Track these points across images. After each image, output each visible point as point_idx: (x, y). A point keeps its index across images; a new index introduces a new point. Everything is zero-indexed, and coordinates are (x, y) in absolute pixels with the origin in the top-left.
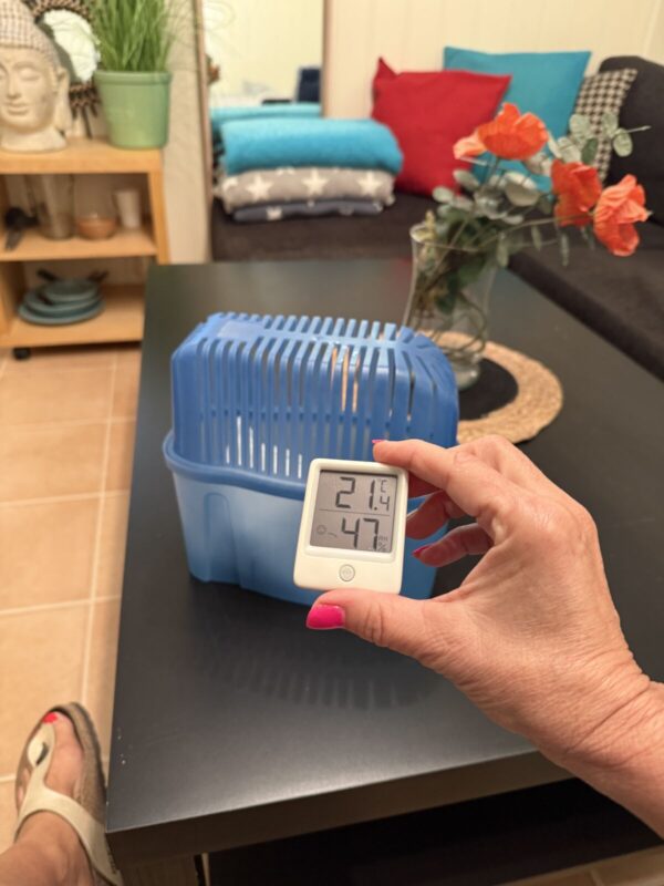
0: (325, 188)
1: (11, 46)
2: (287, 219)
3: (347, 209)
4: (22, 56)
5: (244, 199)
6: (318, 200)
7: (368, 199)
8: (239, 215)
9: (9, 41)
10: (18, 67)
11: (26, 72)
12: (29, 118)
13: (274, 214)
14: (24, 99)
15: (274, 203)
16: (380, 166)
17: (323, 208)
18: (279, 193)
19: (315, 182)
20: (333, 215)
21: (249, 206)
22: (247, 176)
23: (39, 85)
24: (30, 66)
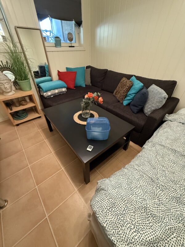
0: (58, 92)
1: (3, 80)
2: (54, 97)
3: (62, 93)
4: (5, 81)
5: (48, 95)
6: (57, 93)
7: (64, 92)
8: (47, 98)
9: (3, 79)
10: (5, 83)
11: (7, 84)
12: (9, 90)
13: (52, 96)
14: (8, 88)
15: (52, 95)
16: (64, 87)
17: (58, 94)
18: (52, 94)
19: (57, 91)
20: (60, 95)
21: (48, 96)
22: (47, 92)
23: (9, 85)
24: (7, 82)
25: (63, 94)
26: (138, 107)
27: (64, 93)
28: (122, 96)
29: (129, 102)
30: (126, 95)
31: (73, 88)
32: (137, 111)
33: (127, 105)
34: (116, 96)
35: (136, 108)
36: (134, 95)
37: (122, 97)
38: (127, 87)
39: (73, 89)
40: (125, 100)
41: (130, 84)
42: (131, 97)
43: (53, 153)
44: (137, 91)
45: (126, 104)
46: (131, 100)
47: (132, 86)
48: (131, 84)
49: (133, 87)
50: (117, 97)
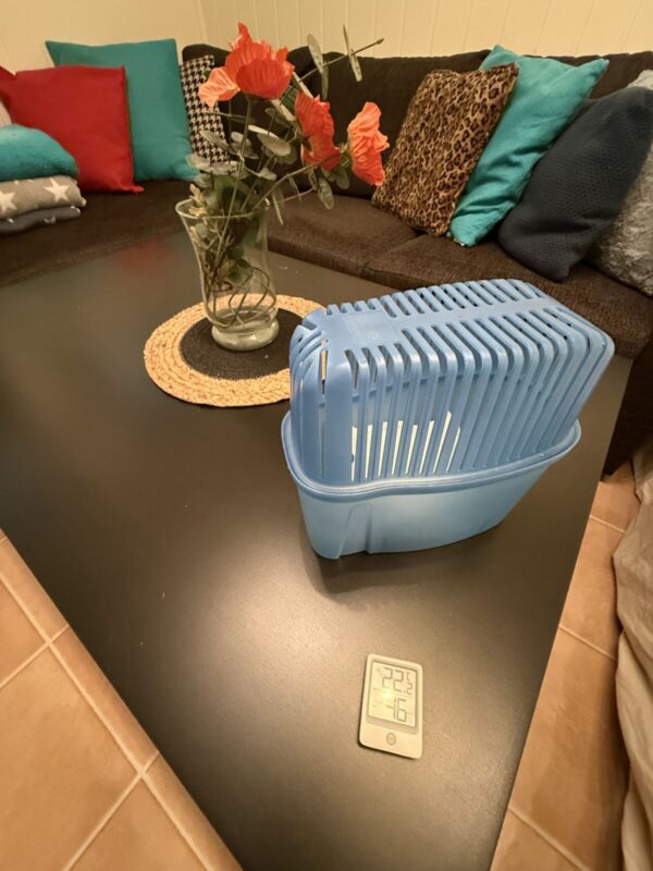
3: (50, 218)
6: (16, 216)
17: (25, 222)
25: (60, 221)
26: (584, 228)
27: (66, 213)
28: (445, 187)
29: (493, 216)
30: (471, 173)
31: (126, 188)
32: (573, 258)
33: (481, 241)
34: (395, 202)
35: (561, 239)
36: (528, 160)
37: (442, 194)
38: (479, 116)
39: (130, 193)
40: (463, 213)
41: (499, 85)
42: (513, 176)
43: (49, 641)
44: (560, 122)
45: (476, 233)
46: (507, 205)
47: (511, 96)
48: (505, 84)
49: (519, 104)
50: (405, 205)
